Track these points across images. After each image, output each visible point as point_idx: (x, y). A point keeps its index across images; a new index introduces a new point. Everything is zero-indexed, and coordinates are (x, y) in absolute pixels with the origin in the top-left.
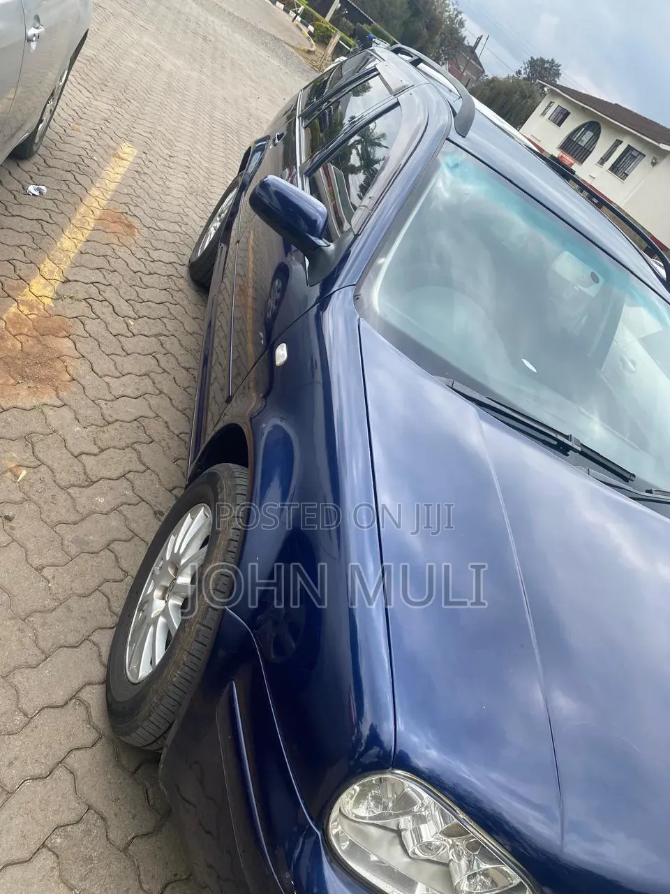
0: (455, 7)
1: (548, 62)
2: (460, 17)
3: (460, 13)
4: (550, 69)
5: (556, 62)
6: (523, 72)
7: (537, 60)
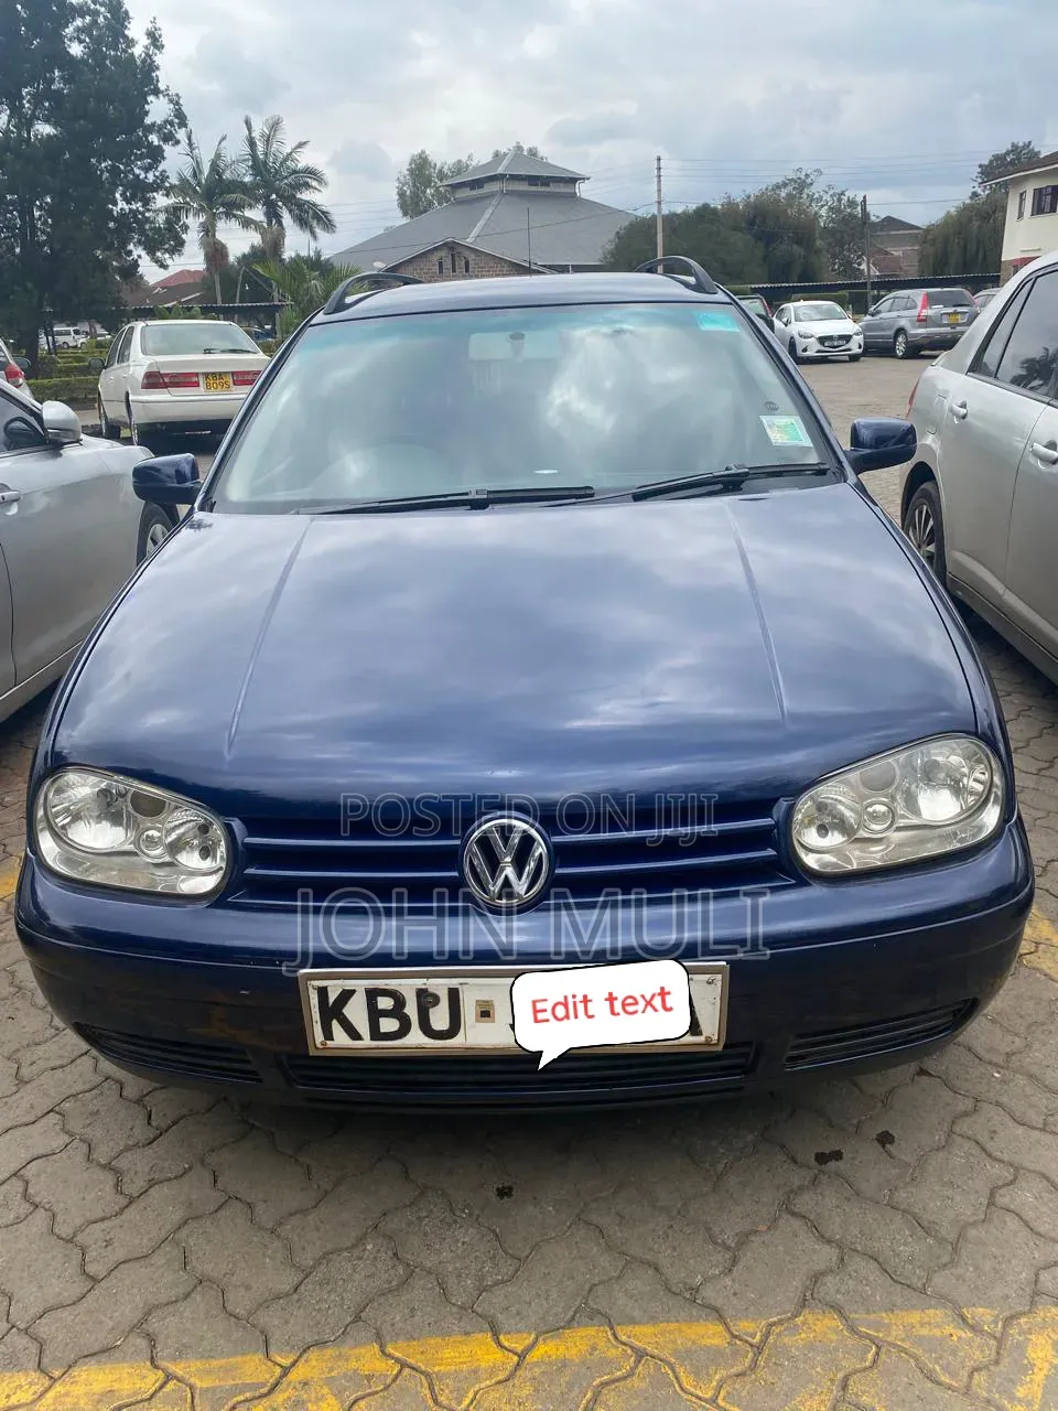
0: (831, 192)
1: (1008, 153)
2: (846, 198)
3: (843, 194)
4: (1019, 159)
5: (1021, 144)
6: (979, 191)
7: (991, 162)
